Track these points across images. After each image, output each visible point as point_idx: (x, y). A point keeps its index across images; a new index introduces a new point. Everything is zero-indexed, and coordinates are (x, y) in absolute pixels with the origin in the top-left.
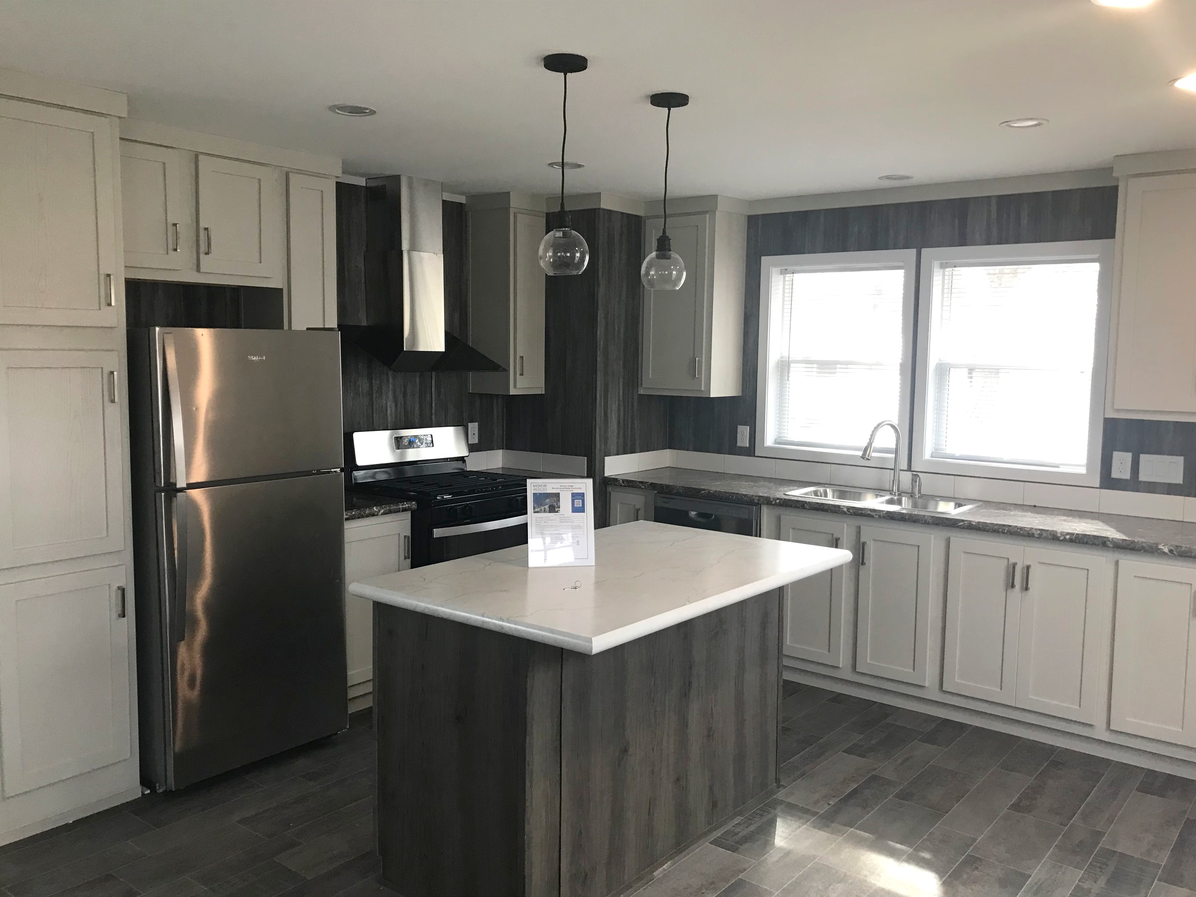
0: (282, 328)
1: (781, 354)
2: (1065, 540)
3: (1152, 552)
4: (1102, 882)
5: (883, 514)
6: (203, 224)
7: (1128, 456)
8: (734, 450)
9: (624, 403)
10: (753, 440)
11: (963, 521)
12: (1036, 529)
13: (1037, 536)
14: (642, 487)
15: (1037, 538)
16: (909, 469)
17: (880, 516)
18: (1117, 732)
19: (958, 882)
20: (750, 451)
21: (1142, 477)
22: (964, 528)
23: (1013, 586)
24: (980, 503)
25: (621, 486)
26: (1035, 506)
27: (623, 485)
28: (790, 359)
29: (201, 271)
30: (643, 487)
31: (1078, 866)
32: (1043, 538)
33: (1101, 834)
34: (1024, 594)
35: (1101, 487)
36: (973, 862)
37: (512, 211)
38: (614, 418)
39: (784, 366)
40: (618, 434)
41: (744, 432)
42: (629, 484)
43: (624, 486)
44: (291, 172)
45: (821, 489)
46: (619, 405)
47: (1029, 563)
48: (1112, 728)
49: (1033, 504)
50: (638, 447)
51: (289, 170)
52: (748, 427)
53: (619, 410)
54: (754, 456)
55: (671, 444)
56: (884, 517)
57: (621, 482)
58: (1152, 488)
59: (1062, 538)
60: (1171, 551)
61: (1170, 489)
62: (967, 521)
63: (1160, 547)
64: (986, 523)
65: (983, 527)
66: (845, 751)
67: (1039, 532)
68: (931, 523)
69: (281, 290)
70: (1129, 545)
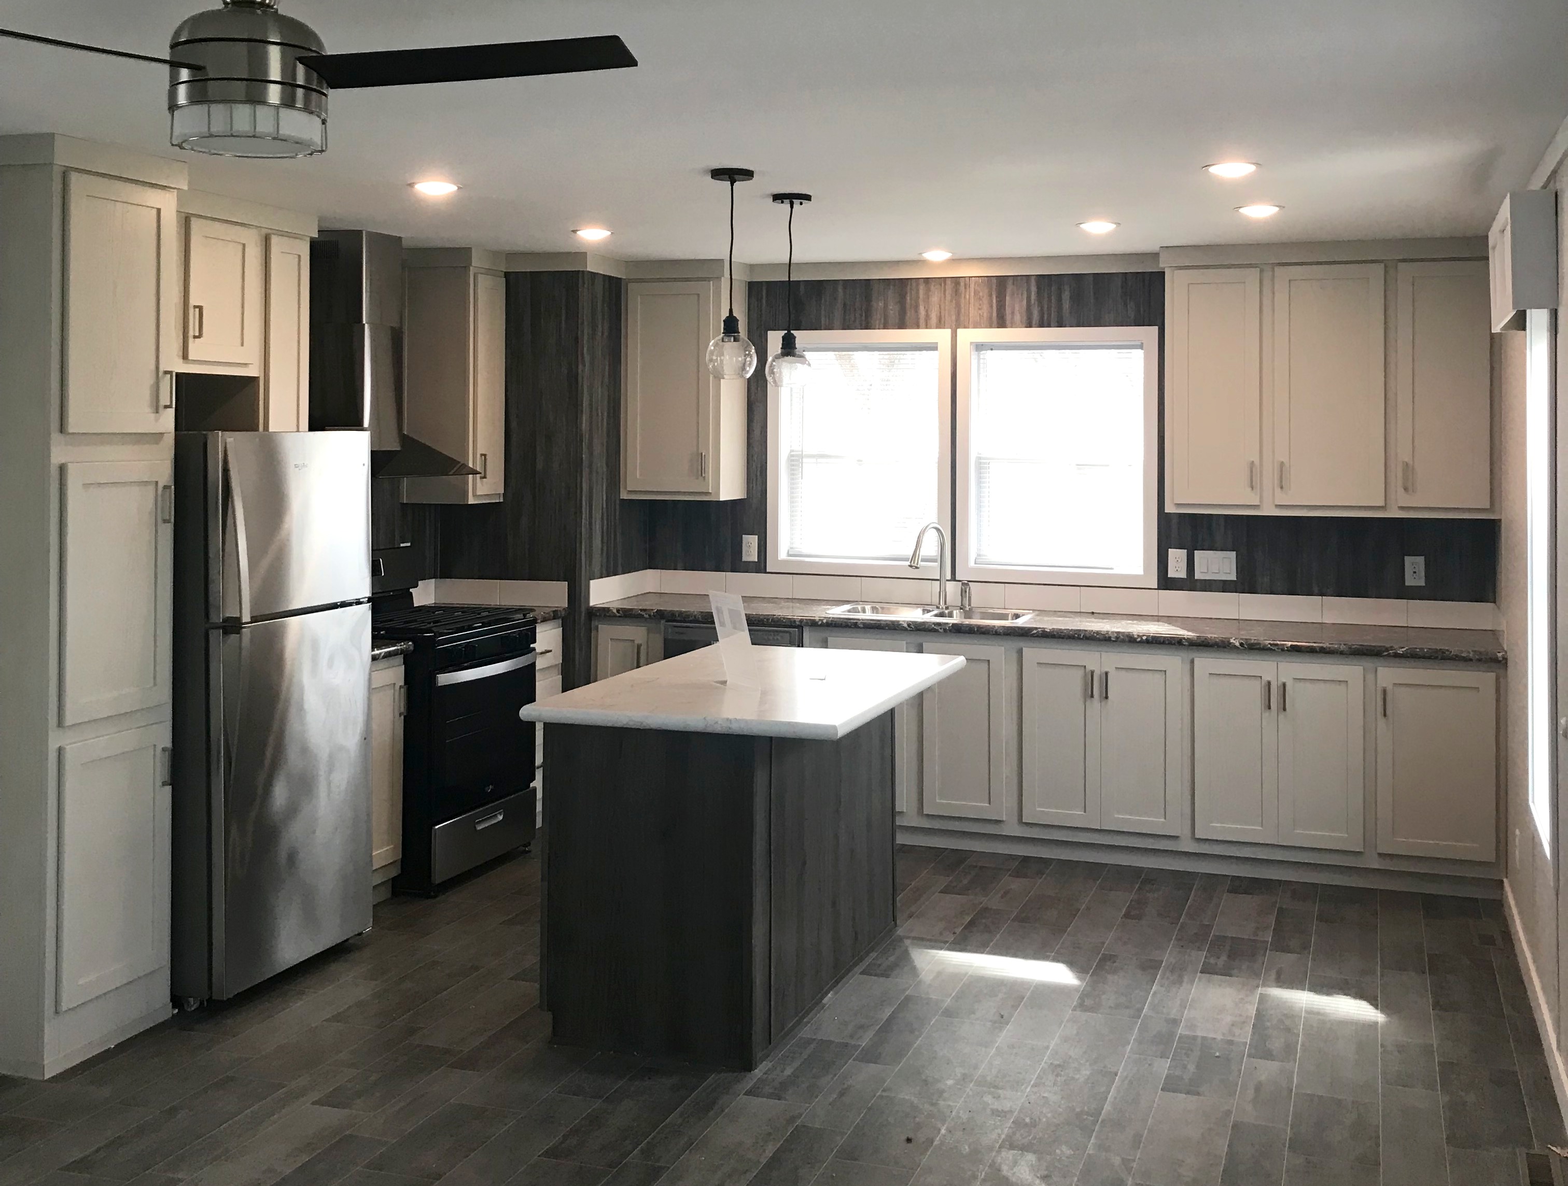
0: (256, 429)
1: (791, 447)
2: (1142, 642)
3: (1225, 647)
4: (1224, 958)
5: (949, 627)
6: (193, 301)
7: (1183, 553)
8: (737, 565)
9: (607, 511)
10: (763, 554)
11: (1036, 628)
12: (1113, 632)
13: (1114, 639)
14: (645, 616)
15: (1114, 641)
16: (953, 578)
17: (945, 630)
18: (1202, 840)
19: (1104, 972)
20: (760, 567)
21: (1198, 576)
22: (1037, 636)
23: (1092, 696)
24: (1037, 612)
25: (615, 616)
26: (1093, 613)
27: (618, 615)
28: (804, 454)
29: (190, 358)
30: (647, 616)
31: (1199, 949)
32: (1120, 642)
33: (1210, 927)
34: (1103, 703)
35: (1159, 589)
36: (1108, 958)
37: (472, 271)
38: (598, 531)
39: (796, 460)
40: (602, 549)
41: (750, 543)
42: (626, 615)
43: (619, 617)
44: (274, 234)
45: (859, 607)
46: (602, 514)
47: (1107, 670)
48: (1197, 836)
49: (1091, 611)
50: (620, 569)
51: (270, 231)
52: (757, 536)
53: (602, 519)
54: (766, 572)
55: (652, 562)
56: (950, 631)
57: (615, 611)
58: (1208, 586)
59: (1139, 639)
60: (1241, 644)
61: (1224, 587)
62: (1040, 628)
63: (1232, 641)
64: (1061, 629)
65: (1058, 633)
66: (941, 892)
67: (1116, 635)
68: (1002, 634)
69: (258, 378)
70: (1203, 641)
